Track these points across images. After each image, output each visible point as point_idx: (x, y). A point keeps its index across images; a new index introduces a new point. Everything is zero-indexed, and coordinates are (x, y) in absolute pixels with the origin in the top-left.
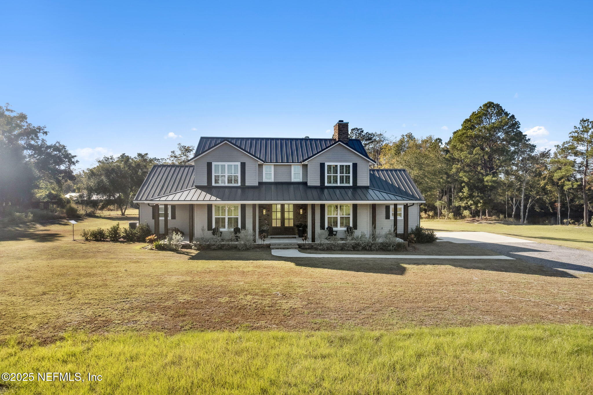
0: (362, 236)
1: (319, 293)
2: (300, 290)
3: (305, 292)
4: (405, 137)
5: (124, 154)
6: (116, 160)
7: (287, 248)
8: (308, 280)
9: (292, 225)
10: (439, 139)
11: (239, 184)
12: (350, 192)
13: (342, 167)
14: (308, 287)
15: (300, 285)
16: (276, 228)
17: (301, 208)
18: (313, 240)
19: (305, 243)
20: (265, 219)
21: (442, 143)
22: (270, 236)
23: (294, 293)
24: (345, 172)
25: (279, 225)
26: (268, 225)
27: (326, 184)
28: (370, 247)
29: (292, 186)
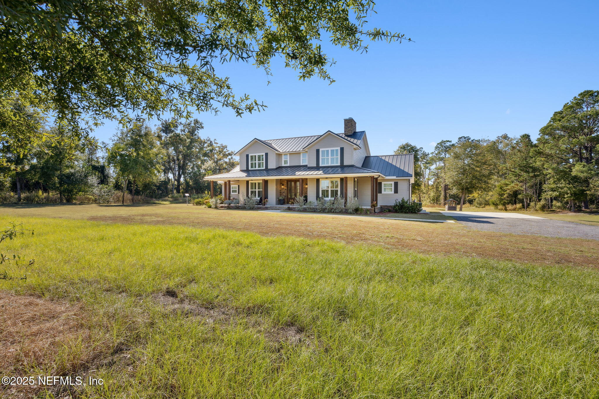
7: (278, 209)
11: (264, 168)
12: (340, 170)
13: (332, 151)
20: (284, 192)
24: (335, 155)
26: (285, 196)
27: (321, 165)
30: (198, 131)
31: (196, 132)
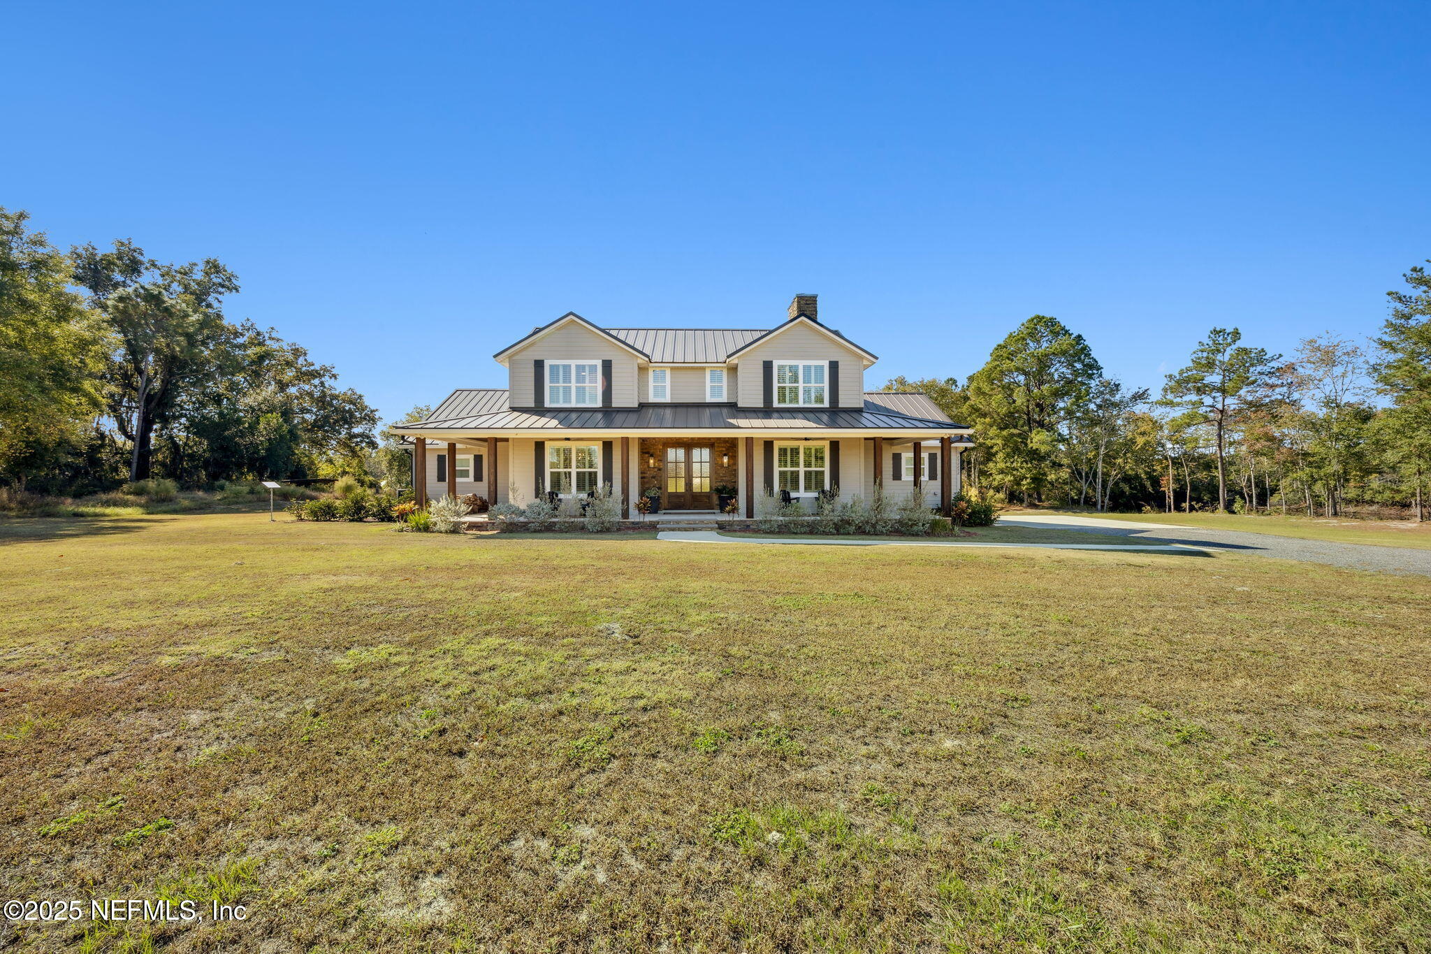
0: (854, 503)
1: (768, 627)
2: (702, 618)
3: (715, 626)
4: (894, 382)
7: (694, 529)
8: (734, 586)
9: (707, 489)
10: (951, 379)
11: (600, 403)
12: (825, 417)
13: (807, 368)
14: (729, 607)
15: (703, 600)
16: (676, 495)
17: (725, 455)
18: (750, 513)
19: (731, 519)
20: (654, 477)
21: (956, 386)
22: (664, 511)
23: (675, 626)
24: (813, 380)
25: (681, 489)
26: (660, 488)
27: (776, 404)
28: (874, 526)
29: (707, 411)
30: (220, 297)
31: (211, 299)
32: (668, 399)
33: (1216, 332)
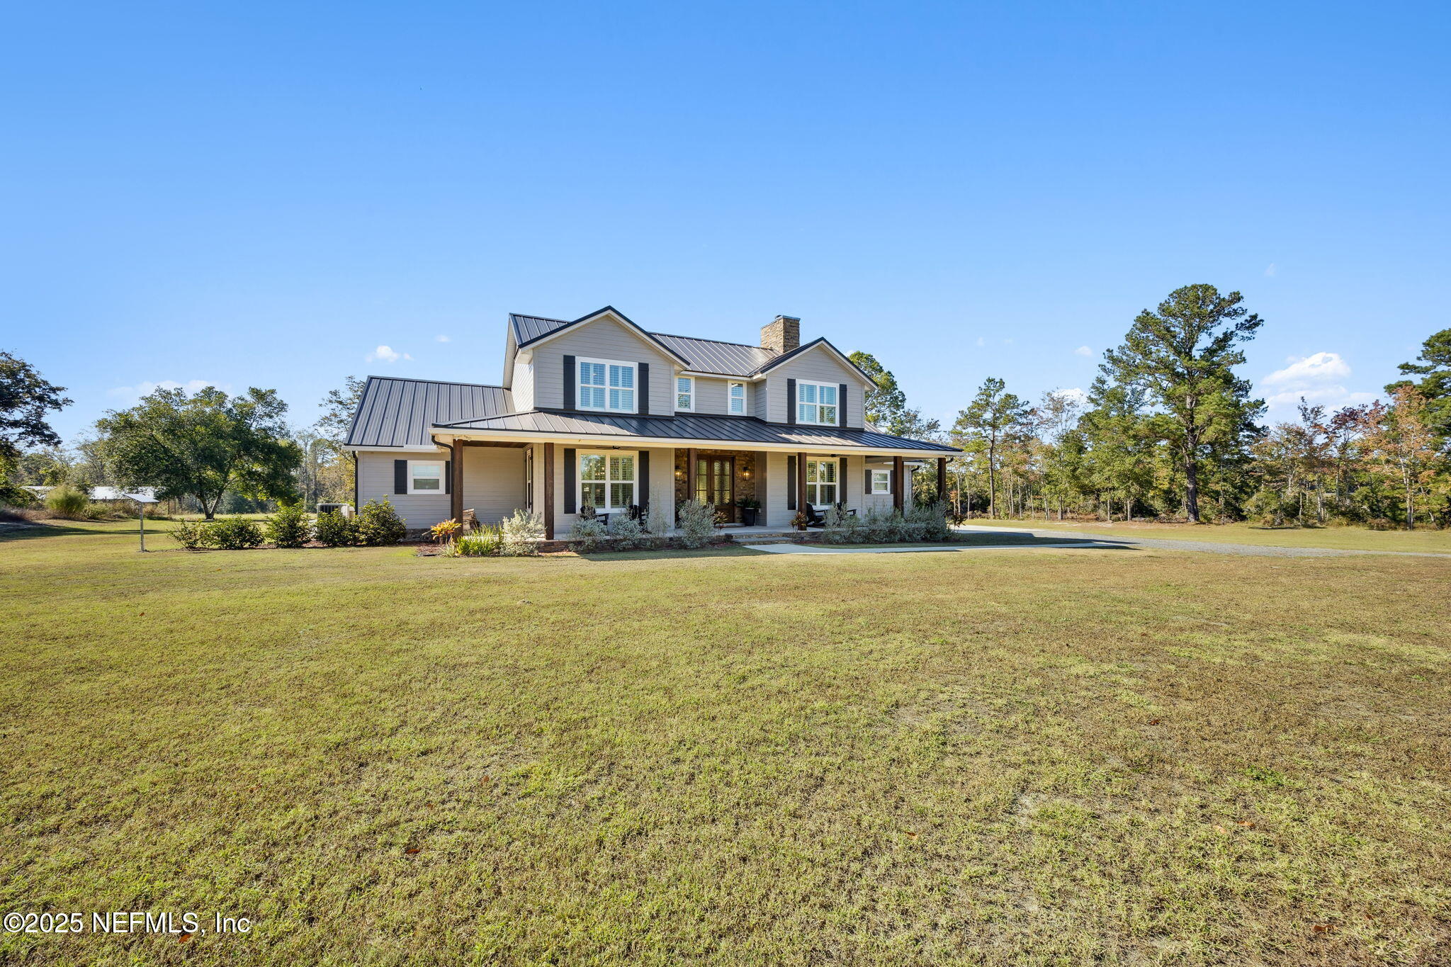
5: (211, 388)
6: (190, 397)
11: (636, 410)
13: (822, 389)
17: (745, 469)
24: (826, 401)
27: (798, 421)
32: (692, 410)
33: (990, 380)
